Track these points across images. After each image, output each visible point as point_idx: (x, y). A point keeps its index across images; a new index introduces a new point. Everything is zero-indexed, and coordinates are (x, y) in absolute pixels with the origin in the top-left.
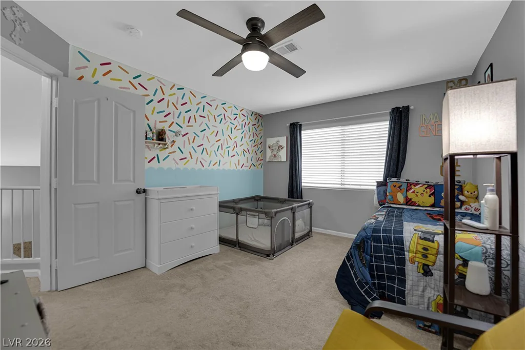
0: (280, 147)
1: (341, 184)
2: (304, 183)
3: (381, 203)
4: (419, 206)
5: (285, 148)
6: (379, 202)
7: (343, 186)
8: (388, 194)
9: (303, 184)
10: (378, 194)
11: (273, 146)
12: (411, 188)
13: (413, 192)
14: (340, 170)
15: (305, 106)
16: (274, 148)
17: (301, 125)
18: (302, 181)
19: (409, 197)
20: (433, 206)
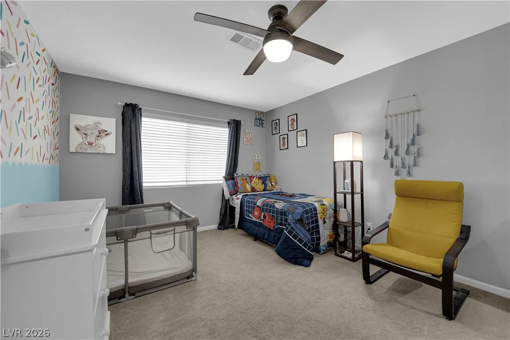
0: (102, 133)
1: (187, 181)
2: (145, 182)
3: (231, 194)
4: (258, 191)
5: (114, 135)
6: (230, 193)
7: (188, 183)
8: (239, 185)
9: (144, 185)
10: (228, 186)
11: (85, 128)
12: (252, 180)
13: (254, 182)
14: (185, 167)
15: (143, 87)
16: (88, 132)
17: (141, 109)
18: (144, 181)
19: (253, 186)
20: (264, 190)
